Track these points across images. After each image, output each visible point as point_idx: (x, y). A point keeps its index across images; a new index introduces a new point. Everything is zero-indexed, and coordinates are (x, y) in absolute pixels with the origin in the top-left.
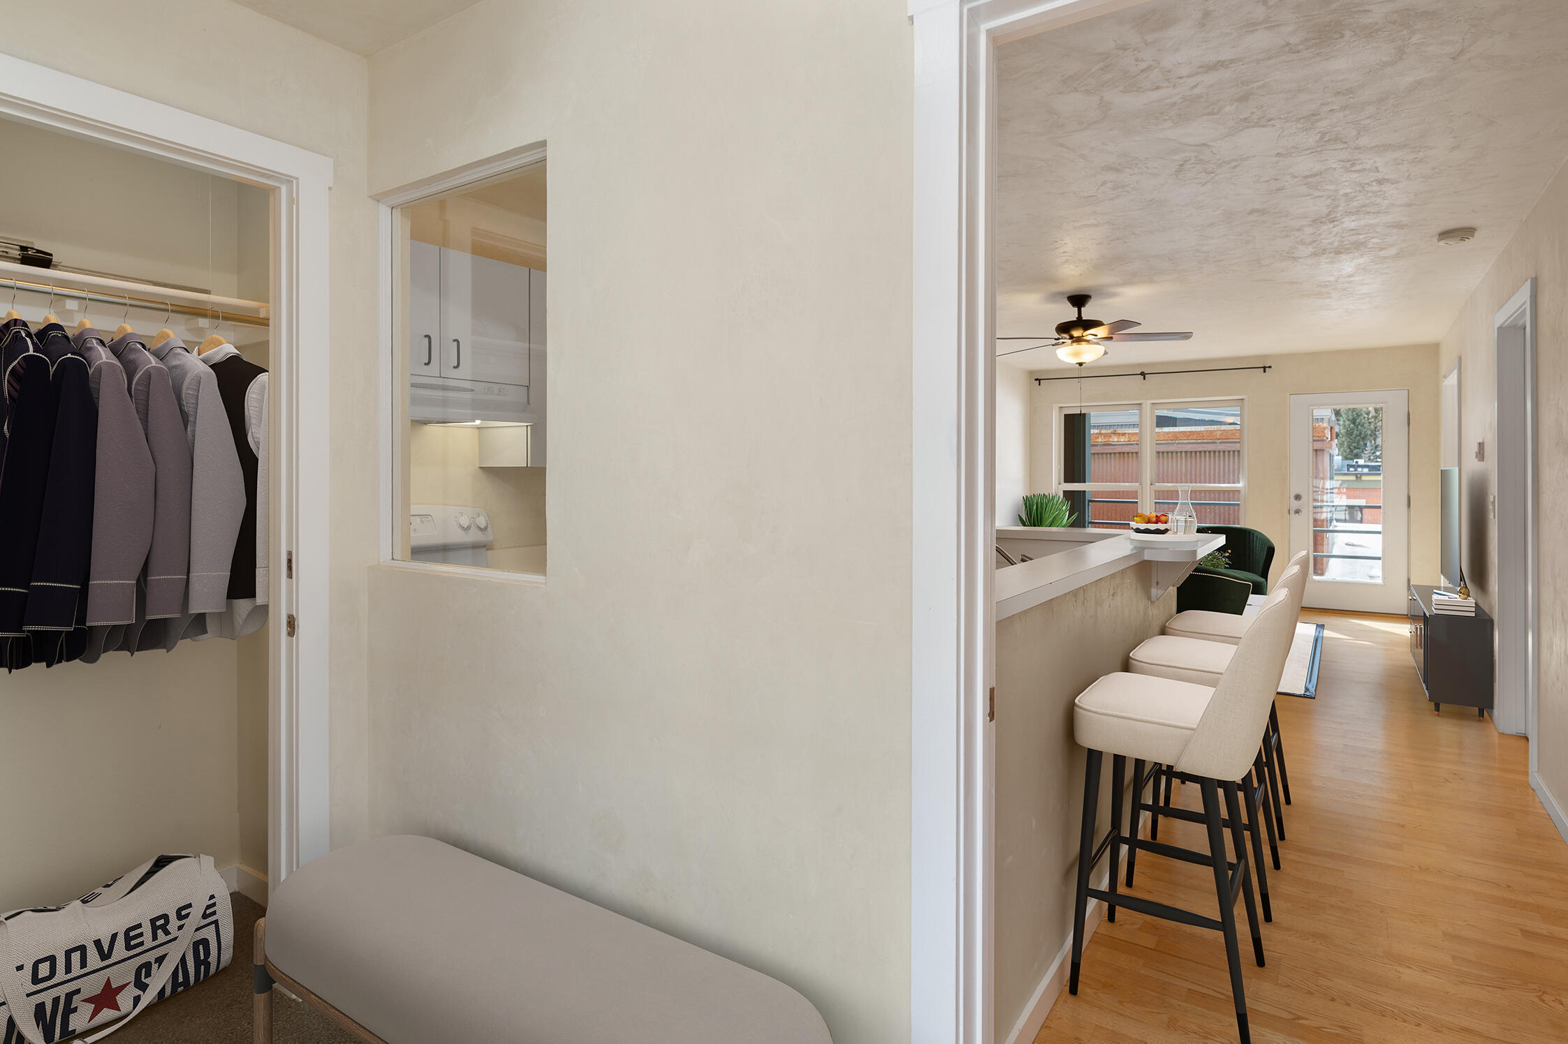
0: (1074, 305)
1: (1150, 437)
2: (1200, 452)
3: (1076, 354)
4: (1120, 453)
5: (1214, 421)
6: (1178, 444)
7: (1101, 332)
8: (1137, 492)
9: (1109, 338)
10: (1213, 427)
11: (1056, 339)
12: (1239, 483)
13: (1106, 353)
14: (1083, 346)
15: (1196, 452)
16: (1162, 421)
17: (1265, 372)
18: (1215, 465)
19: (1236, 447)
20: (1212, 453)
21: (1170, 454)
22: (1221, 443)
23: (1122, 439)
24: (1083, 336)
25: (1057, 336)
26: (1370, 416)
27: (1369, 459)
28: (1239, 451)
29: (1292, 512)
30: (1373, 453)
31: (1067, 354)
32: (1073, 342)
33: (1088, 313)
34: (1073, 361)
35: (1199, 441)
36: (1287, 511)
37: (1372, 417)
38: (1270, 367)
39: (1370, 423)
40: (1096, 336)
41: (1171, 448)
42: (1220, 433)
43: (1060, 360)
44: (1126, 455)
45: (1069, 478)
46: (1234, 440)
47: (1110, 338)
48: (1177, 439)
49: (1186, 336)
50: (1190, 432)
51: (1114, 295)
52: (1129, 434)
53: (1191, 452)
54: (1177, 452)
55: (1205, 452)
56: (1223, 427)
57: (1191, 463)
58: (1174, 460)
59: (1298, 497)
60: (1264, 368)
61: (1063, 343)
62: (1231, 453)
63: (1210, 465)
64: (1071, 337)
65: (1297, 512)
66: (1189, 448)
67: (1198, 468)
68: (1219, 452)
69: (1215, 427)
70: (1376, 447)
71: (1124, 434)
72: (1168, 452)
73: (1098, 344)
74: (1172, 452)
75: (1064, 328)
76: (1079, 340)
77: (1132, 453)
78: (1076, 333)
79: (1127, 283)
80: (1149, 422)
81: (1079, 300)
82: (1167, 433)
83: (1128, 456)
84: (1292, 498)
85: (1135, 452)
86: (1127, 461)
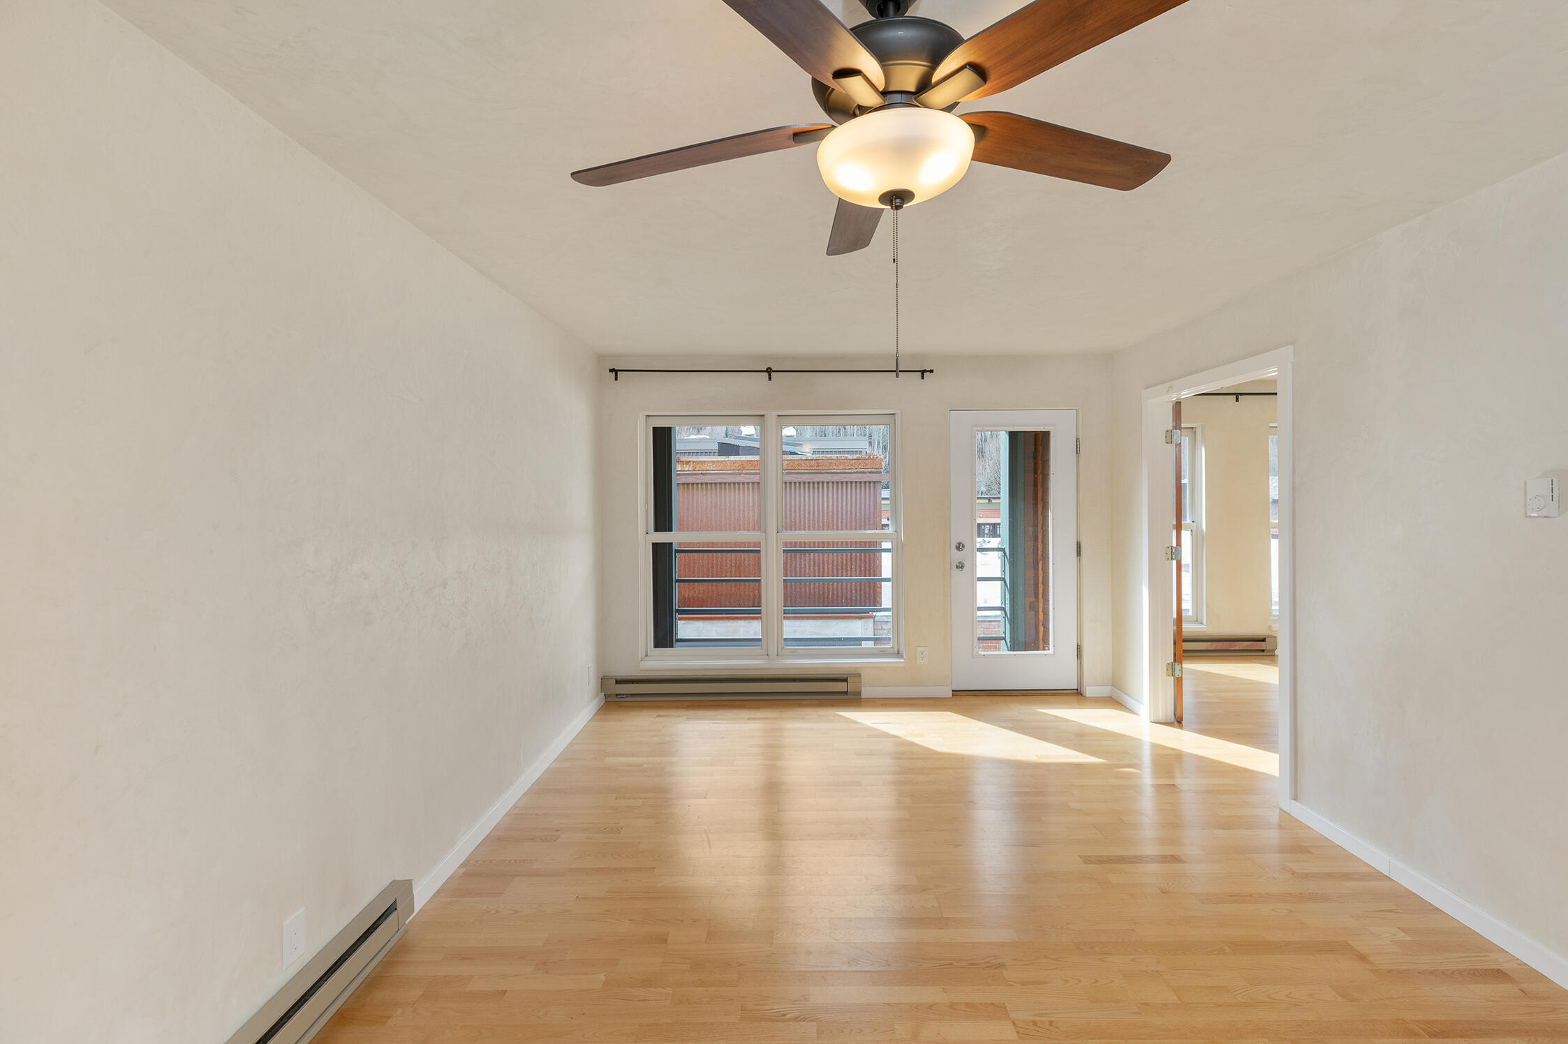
4: (684, 484)
6: (746, 474)
16: (725, 449)
17: (923, 377)
22: (787, 473)
23: (686, 468)
29: (954, 567)
36: (948, 565)
38: (931, 371)
44: (690, 486)
45: (657, 527)
46: (800, 471)
48: (744, 468)
52: (694, 462)
58: (741, 492)
59: (960, 547)
60: (923, 372)
62: (797, 484)
65: (960, 566)
71: (688, 462)
72: (734, 484)
74: (739, 483)
77: (697, 484)
82: (735, 462)
83: (693, 488)
84: (953, 547)
85: (702, 484)
86: (693, 494)
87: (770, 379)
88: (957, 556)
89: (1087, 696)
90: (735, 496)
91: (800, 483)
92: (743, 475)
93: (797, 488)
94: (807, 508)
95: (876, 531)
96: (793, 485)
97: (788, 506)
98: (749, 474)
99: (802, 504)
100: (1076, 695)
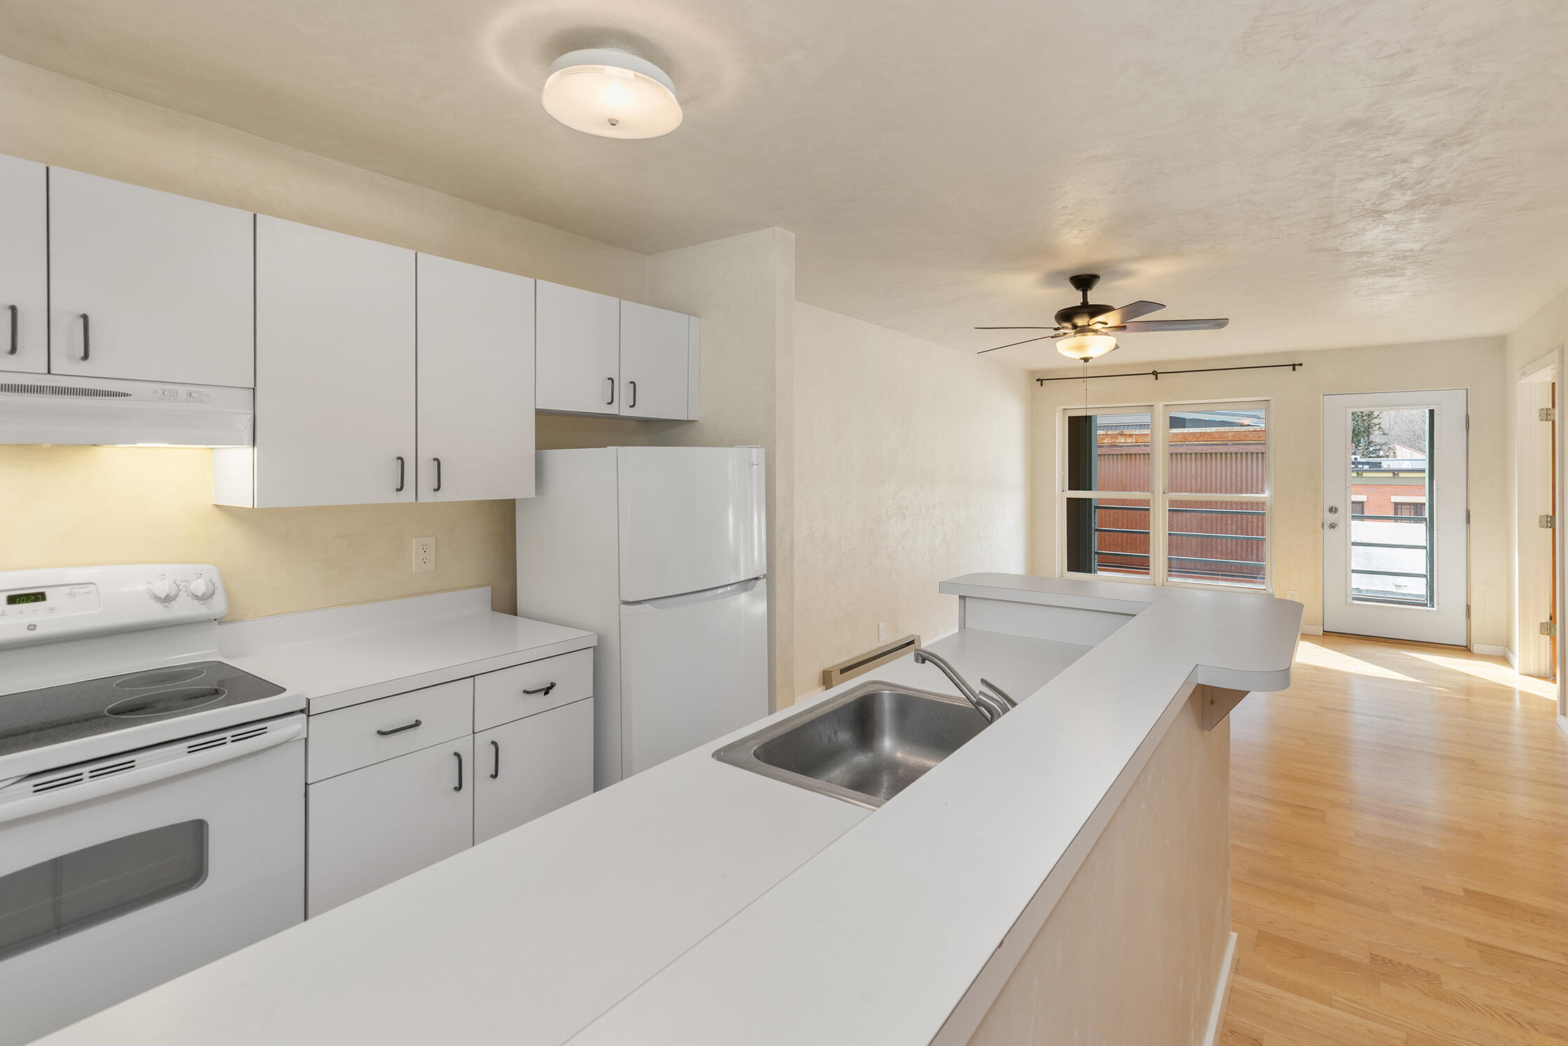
0: (1078, 287)
1: (1161, 437)
2: (1211, 454)
3: (1080, 347)
4: (1127, 454)
5: (1225, 422)
6: (1187, 445)
7: (1112, 319)
8: (1149, 500)
9: (1122, 328)
10: (1224, 428)
11: (1056, 329)
12: (1263, 491)
13: (1117, 347)
14: (1089, 338)
15: (1206, 454)
16: (1176, 422)
17: (1294, 370)
18: (1226, 467)
19: (1260, 448)
20: (1224, 455)
21: (1179, 456)
22: (1232, 444)
23: (1130, 440)
24: (1089, 325)
25: (1057, 326)
26: (1364, 415)
27: (1363, 455)
28: (1263, 453)
29: (1326, 526)
30: (1366, 449)
31: (1070, 348)
32: (1076, 333)
33: (1094, 297)
34: (1077, 355)
35: (1210, 442)
36: (1320, 525)
37: (1366, 415)
38: (1301, 365)
39: (1363, 420)
40: (1106, 324)
41: (1181, 450)
42: (1232, 434)
43: (1060, 354)
44: (1133, 457)
45: (1073, 486)
47: (1124, 327)
48: (1186, 440)
49: (1220, 323)
50: (1200, 433)
51: (1128, 274)
52: (1138, 435)
53: (1201, 454)
54: (1186, 454)
55: (1216, 454)
56: (1236, 429)
57: (1202, 464)
59: (1333, 510)
60: (1294, 365)
61: (1065, 334)
62: (1244, 455)
63: (1221, 468)
64: (1075, 327)
65: (1332, 526)
66: (1199, 449)
67: (1209, 470)
68: (1231, 453)
69: (1227, 428)
70: (1369, 443)
71: (1131, 436)
72: (1177, 454)
73: (1106, 334)
74: (1181, 454)
75: (1066, 316)
76: (1083, 330)
77: (1140, 454)
78: (1081, 321)
79: (1146, 257)
80: (1161, 422)
81: (1084, 282)
82: (1177, 434)
83: (1136, 458)
84: (1326, 510)
85: (1144, 454)
86: (1135, 464)
87: (1157, 379)
88: (1330, 518)
89: (1475, 652)
90: (1177, 466)
91: (1247, 453)
92: (1185, 446)
93: (1244, 459)
94: (1255, 477)
95: (1252, 495)
96: (1239, 455)
97: (1234, 475)
98: (1192, 445)
99: (1249, 474)
100: (1465, 650)
